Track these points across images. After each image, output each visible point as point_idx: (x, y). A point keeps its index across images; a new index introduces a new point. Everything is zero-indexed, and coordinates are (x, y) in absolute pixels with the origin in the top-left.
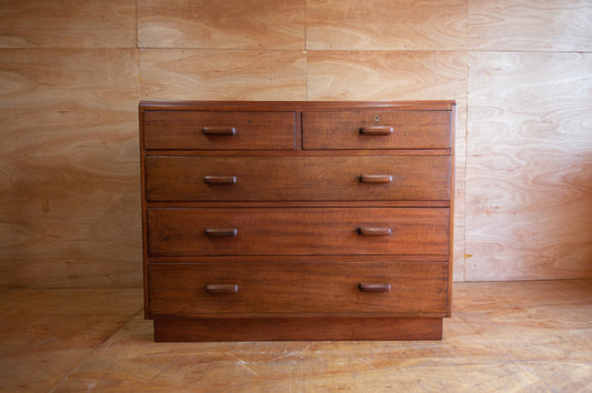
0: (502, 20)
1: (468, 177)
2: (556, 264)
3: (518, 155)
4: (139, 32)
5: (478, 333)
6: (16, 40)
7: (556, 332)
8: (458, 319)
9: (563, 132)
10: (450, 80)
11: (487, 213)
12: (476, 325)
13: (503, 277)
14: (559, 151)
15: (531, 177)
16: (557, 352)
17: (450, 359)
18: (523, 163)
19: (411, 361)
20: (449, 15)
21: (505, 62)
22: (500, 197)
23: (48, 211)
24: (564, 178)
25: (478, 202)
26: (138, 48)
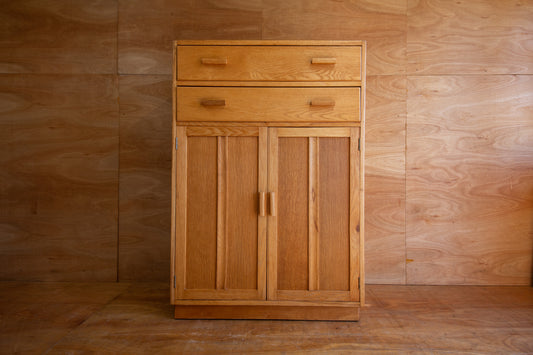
0: (437, 47)
1: (408, 188)
2: (496, 271)
3: (455, 168)
4: (119, 60)
5: (401, 326)
6: (15, 67)
7: (473, 329)
8: (387, 315)
9: (499, 147)
10: (391, 101)
11: (427, 221)
12: (402, 321)
13: (444, 281)
14: (495, 165)
15: (469, 188)
16: (465, 344)
17: (367, 345)
18: (460, 175)
19: (333, 345)
20: (389, 44)
21: (441, 85)
22: (439, 206)
23: (35, 213)
24: (501, 190)
25: (417, 212)
26: (118, 74)
